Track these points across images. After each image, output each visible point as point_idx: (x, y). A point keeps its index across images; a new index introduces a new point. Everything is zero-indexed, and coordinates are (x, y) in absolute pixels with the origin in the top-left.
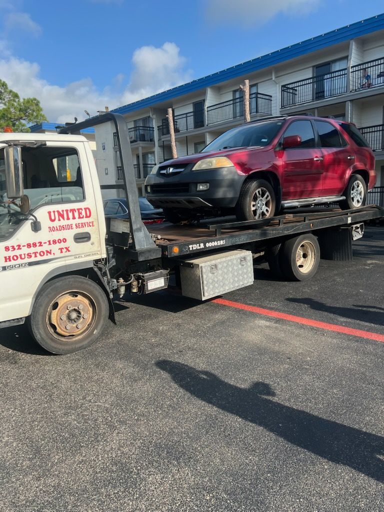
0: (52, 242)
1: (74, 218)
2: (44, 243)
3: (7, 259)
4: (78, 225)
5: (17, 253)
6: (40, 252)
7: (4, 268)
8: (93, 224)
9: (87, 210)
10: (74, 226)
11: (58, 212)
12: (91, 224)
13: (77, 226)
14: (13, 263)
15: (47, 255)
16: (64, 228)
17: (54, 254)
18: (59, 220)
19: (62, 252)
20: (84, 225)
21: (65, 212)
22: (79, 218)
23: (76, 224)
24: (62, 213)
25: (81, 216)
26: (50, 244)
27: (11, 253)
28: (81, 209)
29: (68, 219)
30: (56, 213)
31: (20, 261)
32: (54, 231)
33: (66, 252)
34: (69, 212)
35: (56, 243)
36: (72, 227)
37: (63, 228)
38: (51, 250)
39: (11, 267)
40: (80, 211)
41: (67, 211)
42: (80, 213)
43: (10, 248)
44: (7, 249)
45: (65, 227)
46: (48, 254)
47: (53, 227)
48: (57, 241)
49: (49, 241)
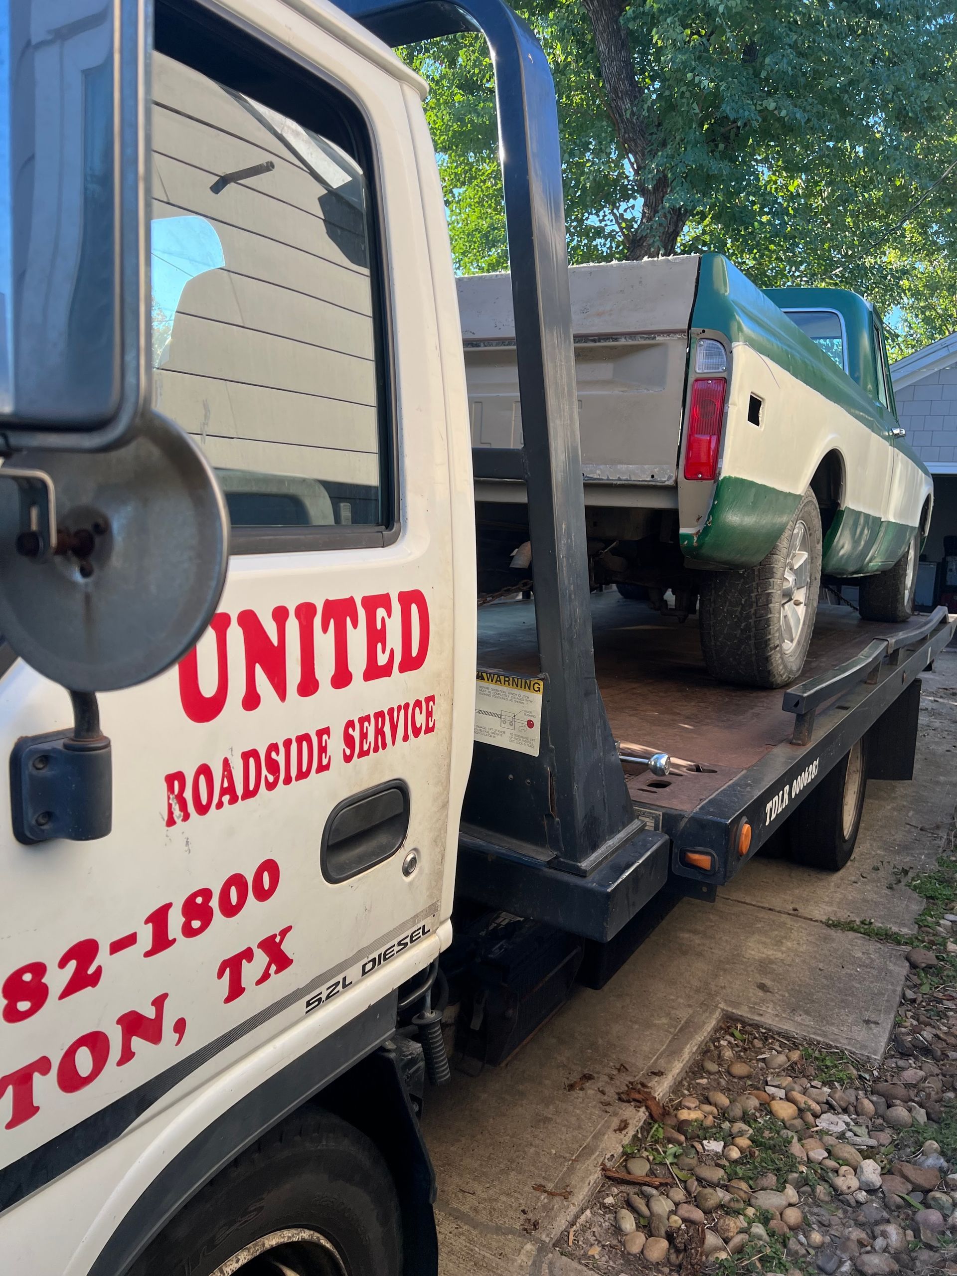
0: (175, 921)
1: (342, 678)
2: (117, 946)
4: (356, 734)
6: (70, 1054)
8: (429, 714)
9: (414, 608)
10: (336, 745)
11: (248, 619)
12: (421, 720)
13: (349, 740)
15: (127, 1055)
16: (273, 767)
17: (180, 1026)
18: (251, 701)
19: (236, 990)
20: (387, 729)
21: (293, 626)
22: (374, 672)
23: (350, 724)
24: (271, 629)
25: (382, 660)
26: (161, 942)
28: (384, 601)
29: (308, 686)
30: (235, 636)
32: (202, 810)
33: (266, 976)
34: (318, 621)
35: (206, 916)
36: (323, 749)
37: (266, 770)
38: (159, 1002)
40: (381, 612)
41: (306, 612)
42: (376, 636)
45: (281, 759)
46: (137, 1043)
47: (205, 770)
48: (214, 903)
49: (159, 918)
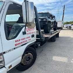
1: (31, 31)
2: (26, 38)
3: (16, 45)
5: (19, 42)
6: (24, 41)
7: (15, 49)
14: (18, 46)
15: (26, 42)
22: (33, 30)
27: (17, 43)
31: (19, 45)
33: (30, 40)
37: (29, 33)
38: (27, 40)
39: (17, 48)
43: (17, 41)
44: (16, 41)
